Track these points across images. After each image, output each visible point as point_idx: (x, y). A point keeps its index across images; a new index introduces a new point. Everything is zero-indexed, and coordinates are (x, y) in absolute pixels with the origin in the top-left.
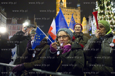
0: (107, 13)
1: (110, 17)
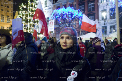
1: (33, 14)
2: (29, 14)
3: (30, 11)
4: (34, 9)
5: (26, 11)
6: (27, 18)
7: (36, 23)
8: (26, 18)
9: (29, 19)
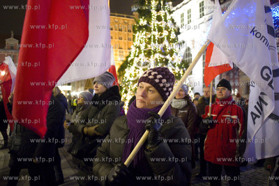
0: (156, 25)
1: (161, 35)
2: (152, 37)
3: (155, 30)
4: (163, 26)
5: (147, 31)
6: (149, 46)
7: (168, 57)
8: (146, 47)
9: (152, 49)
